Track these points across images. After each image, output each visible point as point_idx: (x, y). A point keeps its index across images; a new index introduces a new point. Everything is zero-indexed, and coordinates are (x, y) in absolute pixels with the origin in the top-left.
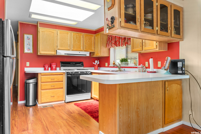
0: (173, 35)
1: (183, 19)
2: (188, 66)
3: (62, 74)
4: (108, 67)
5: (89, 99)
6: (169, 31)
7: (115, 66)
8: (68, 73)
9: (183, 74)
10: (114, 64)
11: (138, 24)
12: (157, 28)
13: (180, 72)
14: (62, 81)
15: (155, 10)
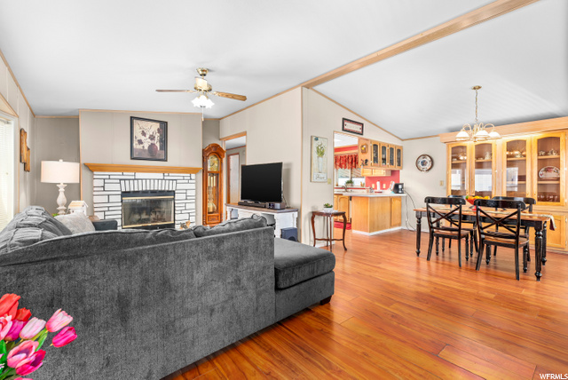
0: (396, 167)
1: (402, 154)
2: (406, 188)
6: (394, 165)
11: (379, 163)
13: (400, 192)
15: (387, 153)
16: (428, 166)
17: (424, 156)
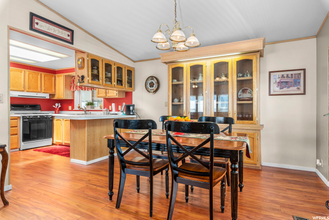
0: (126, 88)
1: (134, 76)
2: (137, 109)
3: (16, 119)
4: (72, 110)
5: (50, 146)
6: (123, 85)
7: (80, 109)
8: (24, 118)
9: (133, 114)
10: (79, 107)
11: (101, 81)
12: (115, 83)
13: (132, 113)
14: (16, 127)
15: (113, 71)
16: (155, 88)
17: (152, 77)
